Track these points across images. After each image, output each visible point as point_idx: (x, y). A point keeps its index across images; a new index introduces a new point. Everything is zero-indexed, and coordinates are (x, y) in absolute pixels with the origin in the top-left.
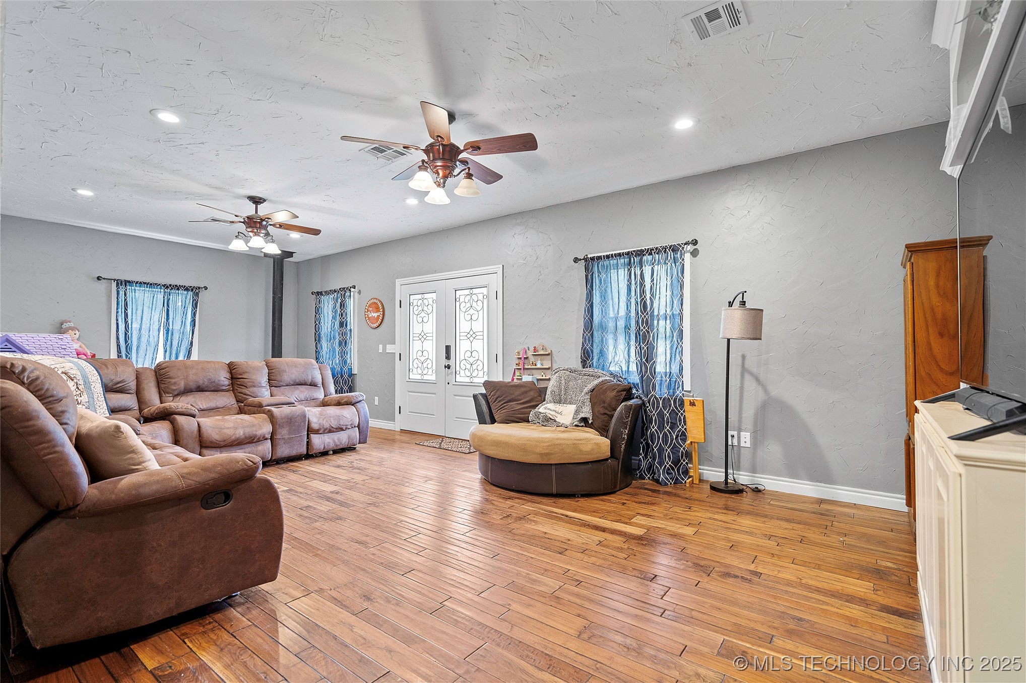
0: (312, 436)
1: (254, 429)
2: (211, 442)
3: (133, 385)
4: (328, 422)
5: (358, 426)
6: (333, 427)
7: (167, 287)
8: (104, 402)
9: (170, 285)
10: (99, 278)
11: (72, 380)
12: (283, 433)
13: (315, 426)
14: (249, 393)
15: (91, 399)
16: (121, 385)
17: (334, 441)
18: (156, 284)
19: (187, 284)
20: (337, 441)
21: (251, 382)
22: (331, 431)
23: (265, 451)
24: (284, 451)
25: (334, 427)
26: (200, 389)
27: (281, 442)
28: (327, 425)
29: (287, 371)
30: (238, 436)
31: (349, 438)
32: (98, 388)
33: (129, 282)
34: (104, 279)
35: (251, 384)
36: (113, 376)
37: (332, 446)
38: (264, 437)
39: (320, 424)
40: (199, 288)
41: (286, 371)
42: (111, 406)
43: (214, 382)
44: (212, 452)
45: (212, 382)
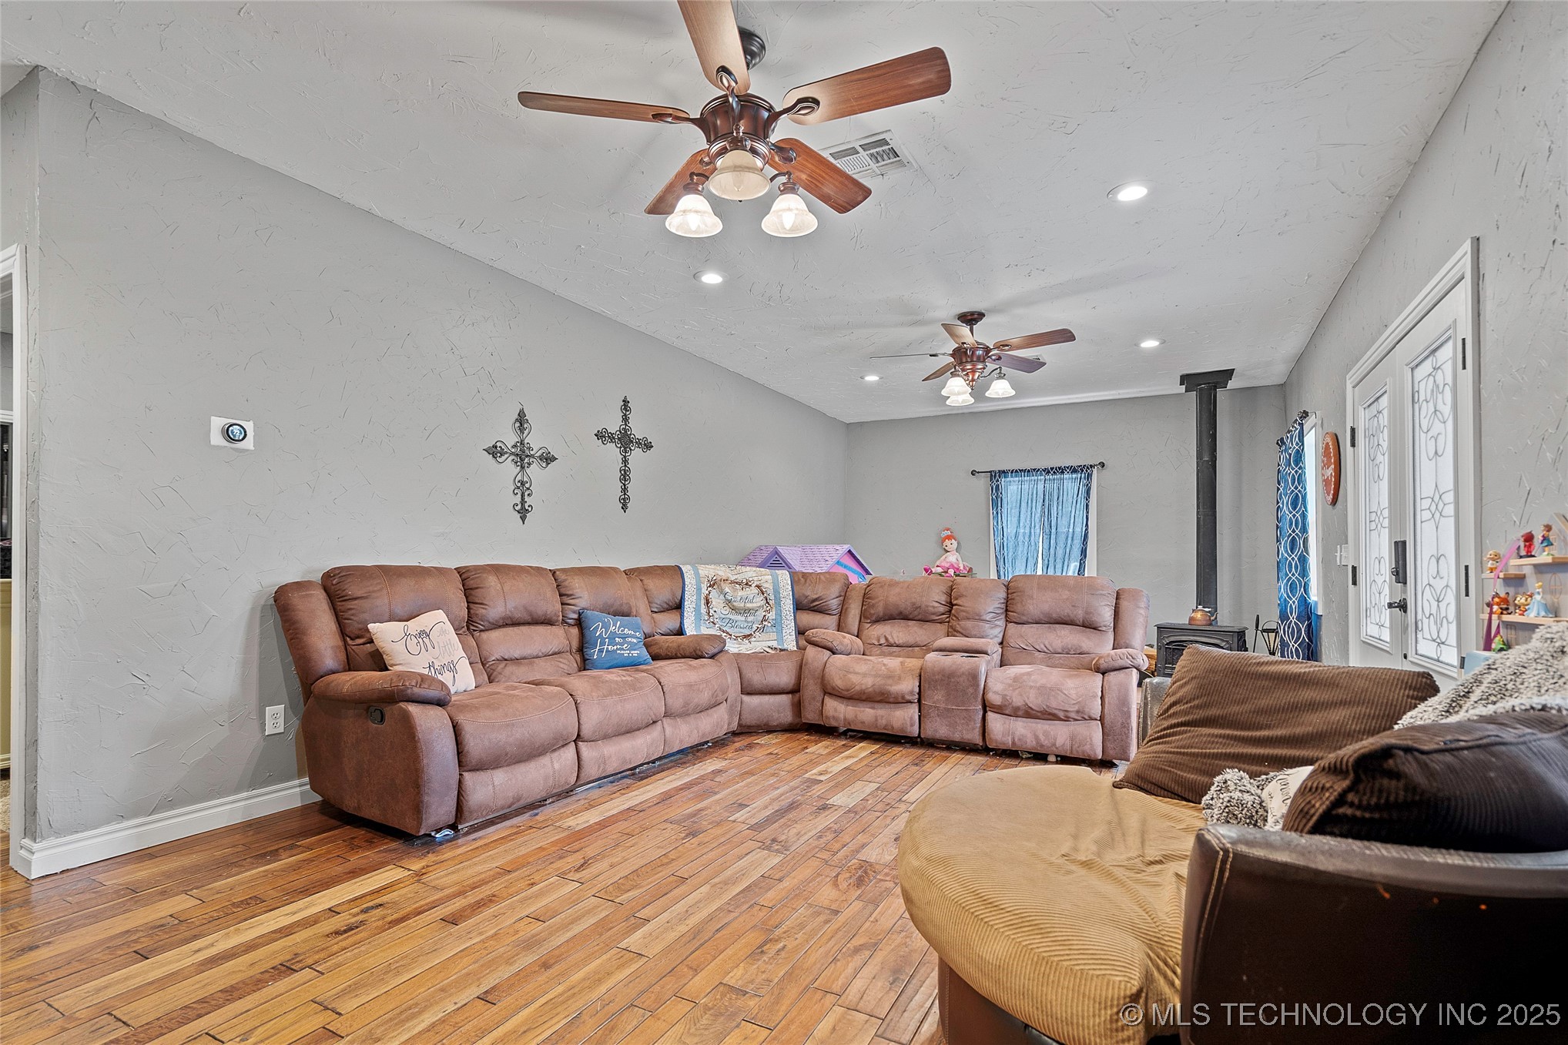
0: (990, 715)
1: (890, 681)
2: (834, 689)
3: (834, 603)
4: (1021, 695)
5: (1102, 719)
6: (1031, 708)
7: (1049, 472)
8: (793, 621)
9: (1052, 469)
10: (973, 473)
11: (763, 594)
12: (936, 697)
13: (994, 698)
14: (958, 628)
15: (779, 617)
16: (817, 603)
17: (1037, 738)
18: (1034, 470)
19: (1075, 464)
20: (1042, 738)
21: (964, 611)
22: (1029, 714)
23: (904, 719)
24: (938, 729)
25: (1033, 707)
26: (903, 616)
27: (933, 713)
28: (1017, 701)
29: (1035, 597)
30: (864, 687)
31: (1072, 738)
32: (788, 605)
33: (1004, 472)
34: (978, 472)
35: (964, 614)
36: (810, 592)
37: (1030, 744)
38: (903, 697)
39: (1004, 697)
40: (1091, 466)
41: (1032, 597)
42: (801, 626)
43: (920, 607)
44: (836, 702)
45: (917, 608)
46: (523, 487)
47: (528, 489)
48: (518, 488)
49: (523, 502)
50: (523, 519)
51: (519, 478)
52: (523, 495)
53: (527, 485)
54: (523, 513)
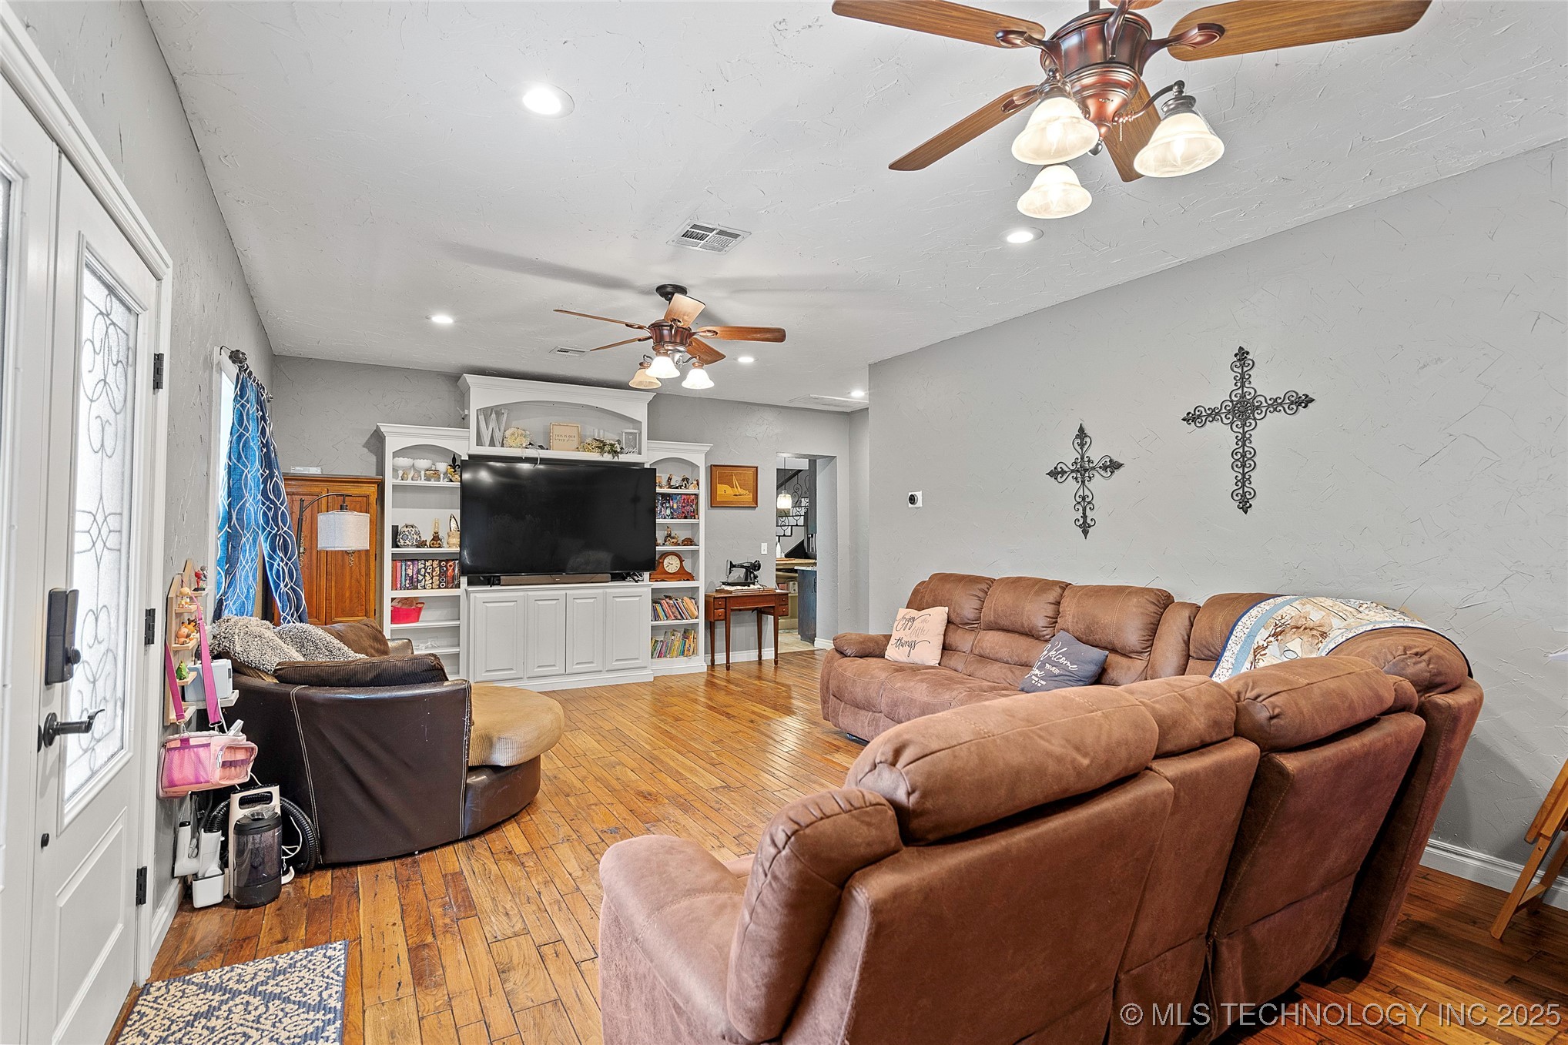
46: (1084, 502)
47: (1089, 503)
48: (1079, 503)
49: (1084, 516)
50: (1085, 533)
51: (1081, 493)
52: (1084, 510)
53: (1087, 500)
54: (1085, 528)
